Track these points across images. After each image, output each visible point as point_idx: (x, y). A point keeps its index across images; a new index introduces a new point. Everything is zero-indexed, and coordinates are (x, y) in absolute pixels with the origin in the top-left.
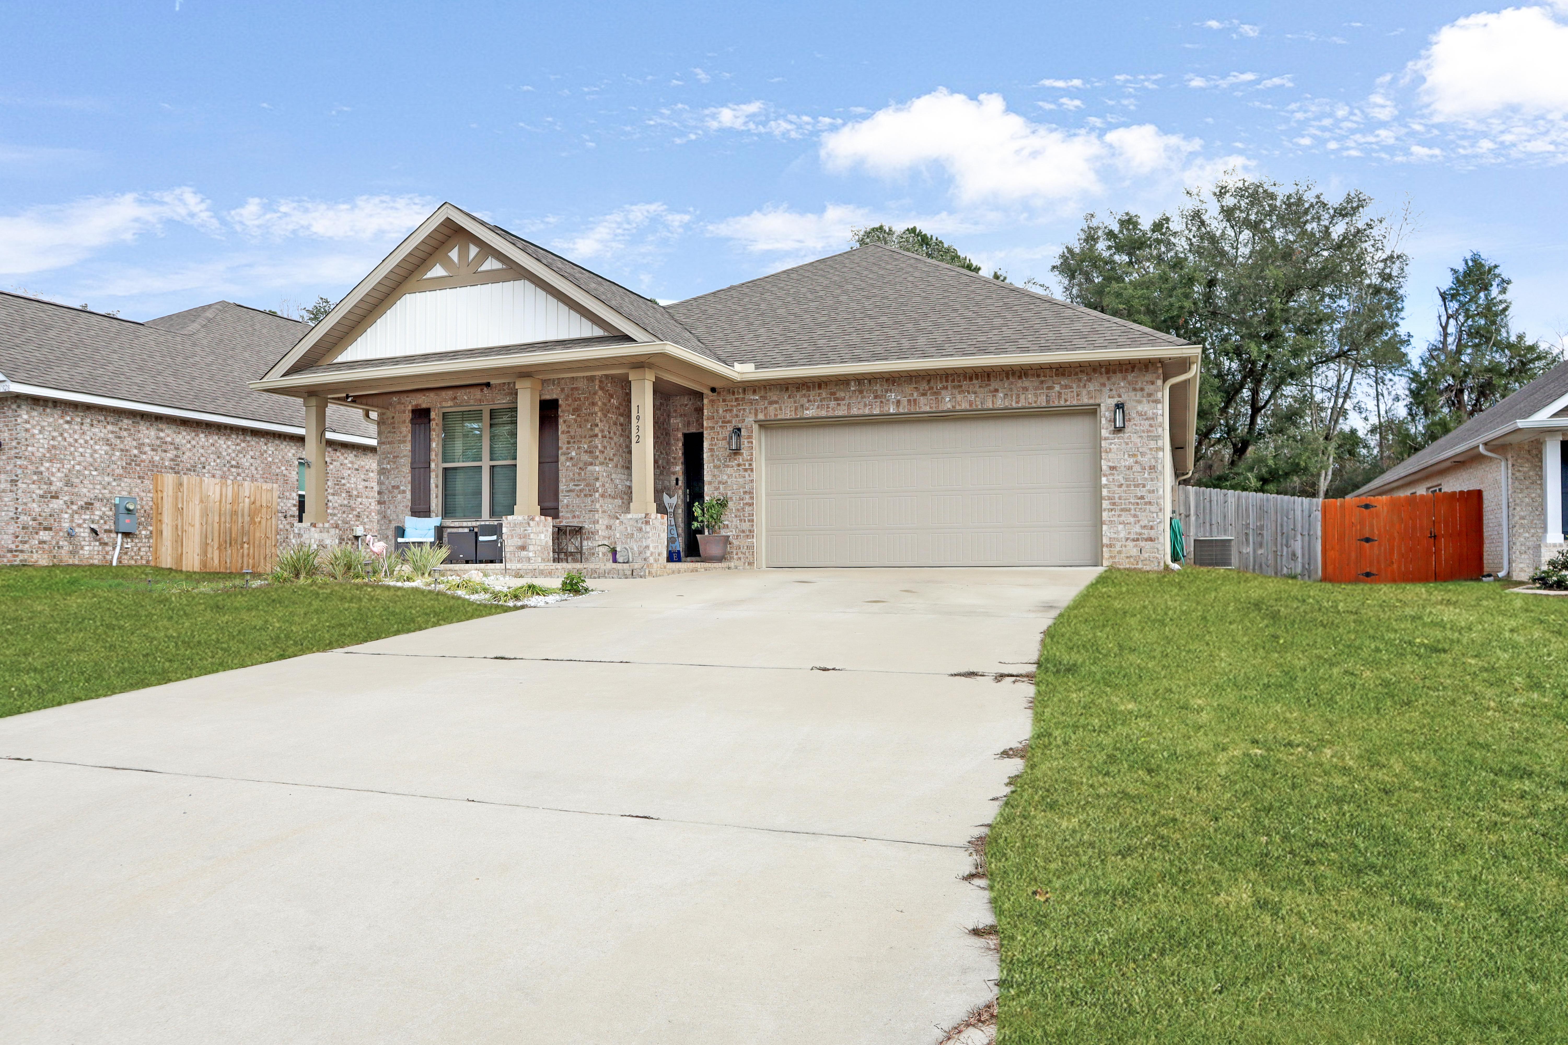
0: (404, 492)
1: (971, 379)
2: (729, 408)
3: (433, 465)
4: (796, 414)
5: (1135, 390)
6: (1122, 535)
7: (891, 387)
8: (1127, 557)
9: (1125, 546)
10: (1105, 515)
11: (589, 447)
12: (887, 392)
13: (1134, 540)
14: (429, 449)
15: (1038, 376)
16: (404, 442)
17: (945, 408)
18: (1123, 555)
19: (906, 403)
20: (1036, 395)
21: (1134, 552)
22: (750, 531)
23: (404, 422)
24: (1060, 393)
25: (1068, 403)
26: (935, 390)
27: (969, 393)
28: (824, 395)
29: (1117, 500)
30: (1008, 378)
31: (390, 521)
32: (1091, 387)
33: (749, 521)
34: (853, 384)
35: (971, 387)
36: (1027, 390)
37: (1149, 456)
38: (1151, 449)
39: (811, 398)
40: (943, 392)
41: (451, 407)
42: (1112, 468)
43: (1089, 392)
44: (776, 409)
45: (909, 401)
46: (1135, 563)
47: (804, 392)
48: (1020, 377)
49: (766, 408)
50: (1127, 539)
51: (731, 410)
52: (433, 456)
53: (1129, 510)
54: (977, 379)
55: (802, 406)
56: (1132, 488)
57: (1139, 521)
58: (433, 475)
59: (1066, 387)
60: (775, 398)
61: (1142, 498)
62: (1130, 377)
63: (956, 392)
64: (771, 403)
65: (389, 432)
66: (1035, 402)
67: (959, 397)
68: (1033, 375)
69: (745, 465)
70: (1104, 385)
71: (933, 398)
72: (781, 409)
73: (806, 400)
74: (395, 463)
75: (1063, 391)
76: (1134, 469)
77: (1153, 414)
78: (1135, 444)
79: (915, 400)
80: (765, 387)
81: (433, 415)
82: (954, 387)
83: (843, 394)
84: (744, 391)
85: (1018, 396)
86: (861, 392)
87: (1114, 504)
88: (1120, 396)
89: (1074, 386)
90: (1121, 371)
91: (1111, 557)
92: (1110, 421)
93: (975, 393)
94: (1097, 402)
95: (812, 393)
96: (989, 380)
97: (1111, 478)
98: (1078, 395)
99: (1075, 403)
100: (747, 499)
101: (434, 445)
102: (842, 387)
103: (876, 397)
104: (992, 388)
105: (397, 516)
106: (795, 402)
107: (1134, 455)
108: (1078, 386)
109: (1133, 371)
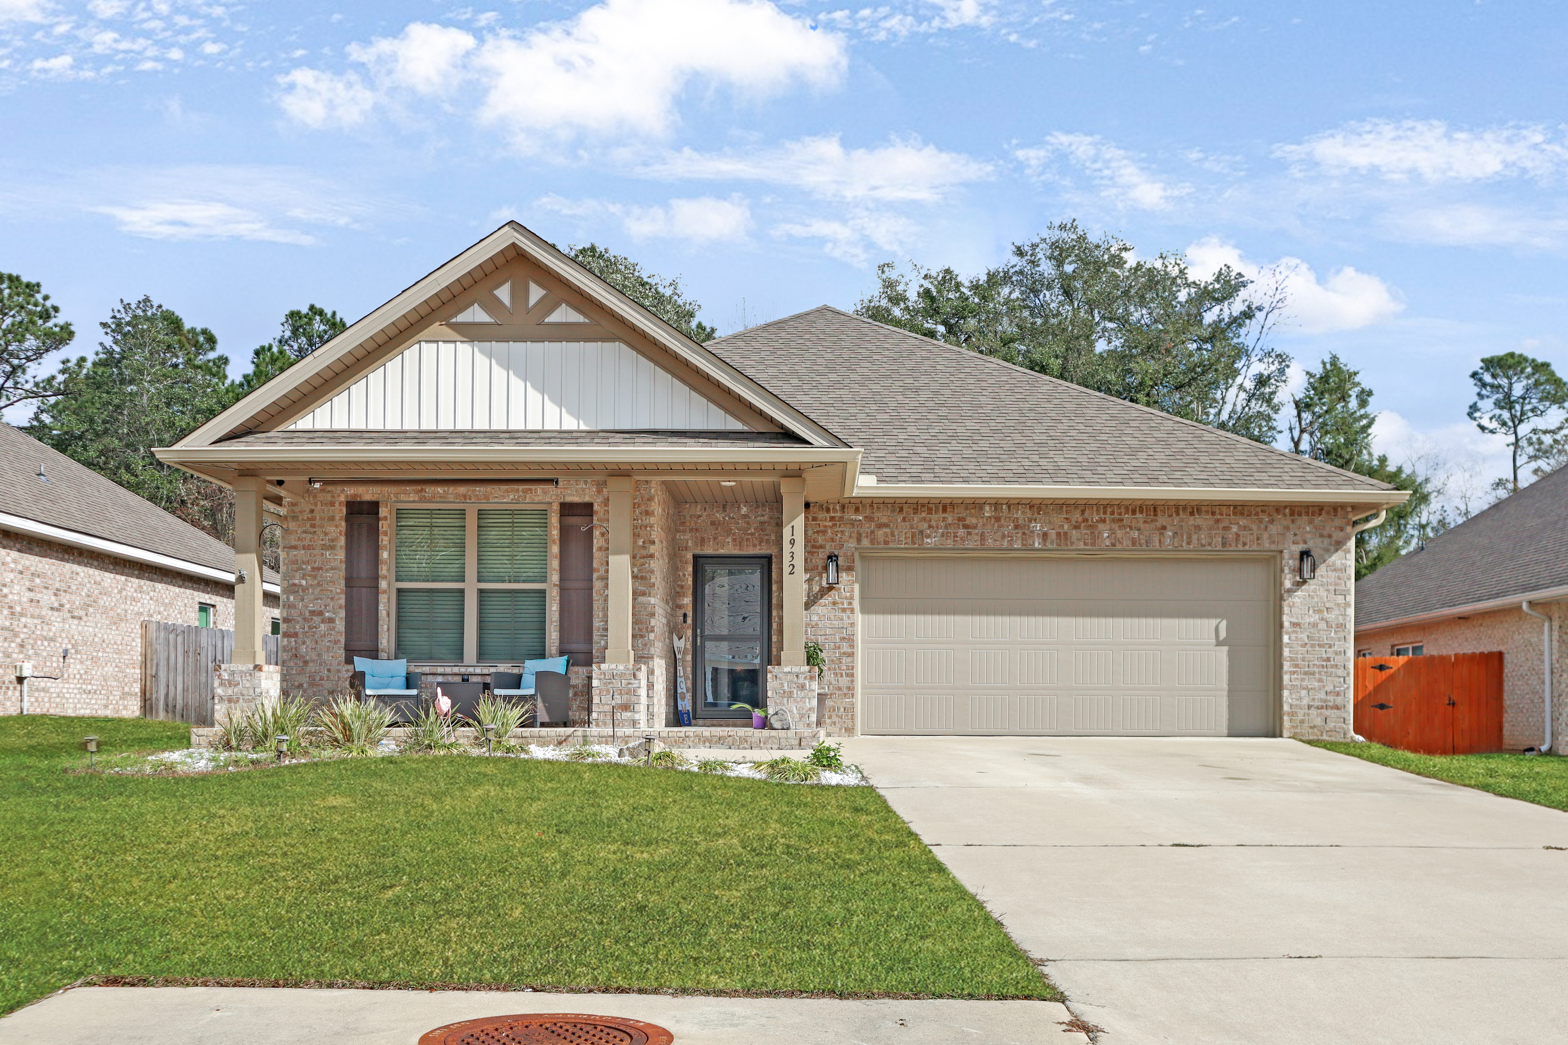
0: (331, 620)
1: (1134, 512)
2: (822, 528)
3: (383, 584)
4: (913, 543)
5: (1322, 536)
6: (1305, 702)
7: (1036, 515)
8: (1311, 727)
9: (1309, 715)
10: (1286, 678)
11: (639, 571)
12: (1030, 521)
13: (1318, 708)
14: (376, 560)
15: (1213, 514)
16: (332, 548)
17: (1103, 546)
18: (1306, 724)
19: (1054, 537)
20: (1211, 537)
21: (1319, 721)
22: (849, 688)
23: (332, 518)
24: (1238, 535)
25: (1247, 548)
26: (1090, 523)
27: (1131, 528)
28: (950, 520)
29: (1300, 662)
30: (1178, 514)
31: (306, 663)
32: (1274, 529)
33: (847, 675)
34: (987, 508)
35: (1134, 521)
36: (1200, 529)
37: (1337, 612)
38: (1338, 605)
39: (933, 523)
40: (1101, 526)
41: (414, 502)
42: (1295, 625)
43: (1270, 536)
44: (886, 535)
45: (1058, 534)
46: (1319, 733)
47: (924, 515)
48: (1192, 514)
49: (872, 532)
50: (1309, 707)
51: (824, 532)
52: (383, 570)
53: (1313, 674)
54: (1141, 512)
55: (921, 532)
56: (1317, 648)
57: (1324, 687)
58: (383, 598)
59: (1245, 528)
60: (884, 520)
61: (1328, 659)
62: (1318, 520)
63: (1115, 526)
64: (880, 526)
65: (305, 532)
66: (1210, 544)
67: (1120, 534)
68: (1207, 512)
69: (843, 604)
70: (1287, 528)
71: (1088, 532)
72: (893, 535)
73: (926, 525)
74: (315, 577)
75: (1241, 533)
76: (1320, 627)
77: (1342, 564)
78: (1321, 598)
79: (1066, 534)
80: (871, 506)
81: (383, 512)
82: (1113, 521)
83: (974, 521)
84: (843, 507)
85: (1189, 537)
86: (998, 519)
87: (1297, 666)
88: (1305, 542)
89: (1254, 527)
90: (1307, 514)
91: (1293, 727)
92: (1294, 570)
93: (1139, 530)
94: (1280, 548)
95: (934, 517)
96: (1156, 515)
97: (1293, 636)
98: (1258, 539)
99: (1255, 547)
100: (845, 648)
101: (385, 555)
102: (973, 511)
103: (1016, 527)
104: (1159, 524)
105: (319, 655)
106: (912, 527)
107: (1320, 611)
108: (1259, 528)
109: (1320, 514)
